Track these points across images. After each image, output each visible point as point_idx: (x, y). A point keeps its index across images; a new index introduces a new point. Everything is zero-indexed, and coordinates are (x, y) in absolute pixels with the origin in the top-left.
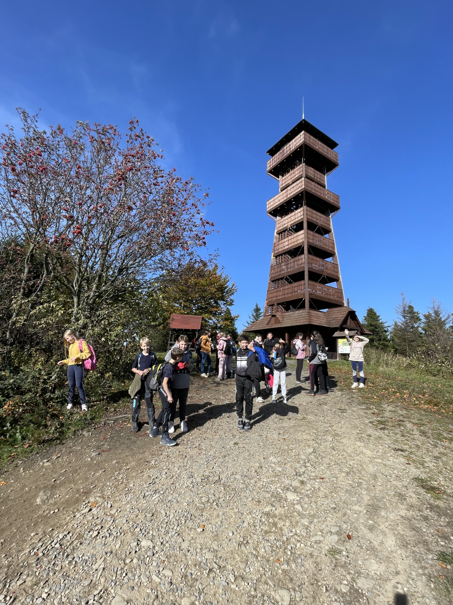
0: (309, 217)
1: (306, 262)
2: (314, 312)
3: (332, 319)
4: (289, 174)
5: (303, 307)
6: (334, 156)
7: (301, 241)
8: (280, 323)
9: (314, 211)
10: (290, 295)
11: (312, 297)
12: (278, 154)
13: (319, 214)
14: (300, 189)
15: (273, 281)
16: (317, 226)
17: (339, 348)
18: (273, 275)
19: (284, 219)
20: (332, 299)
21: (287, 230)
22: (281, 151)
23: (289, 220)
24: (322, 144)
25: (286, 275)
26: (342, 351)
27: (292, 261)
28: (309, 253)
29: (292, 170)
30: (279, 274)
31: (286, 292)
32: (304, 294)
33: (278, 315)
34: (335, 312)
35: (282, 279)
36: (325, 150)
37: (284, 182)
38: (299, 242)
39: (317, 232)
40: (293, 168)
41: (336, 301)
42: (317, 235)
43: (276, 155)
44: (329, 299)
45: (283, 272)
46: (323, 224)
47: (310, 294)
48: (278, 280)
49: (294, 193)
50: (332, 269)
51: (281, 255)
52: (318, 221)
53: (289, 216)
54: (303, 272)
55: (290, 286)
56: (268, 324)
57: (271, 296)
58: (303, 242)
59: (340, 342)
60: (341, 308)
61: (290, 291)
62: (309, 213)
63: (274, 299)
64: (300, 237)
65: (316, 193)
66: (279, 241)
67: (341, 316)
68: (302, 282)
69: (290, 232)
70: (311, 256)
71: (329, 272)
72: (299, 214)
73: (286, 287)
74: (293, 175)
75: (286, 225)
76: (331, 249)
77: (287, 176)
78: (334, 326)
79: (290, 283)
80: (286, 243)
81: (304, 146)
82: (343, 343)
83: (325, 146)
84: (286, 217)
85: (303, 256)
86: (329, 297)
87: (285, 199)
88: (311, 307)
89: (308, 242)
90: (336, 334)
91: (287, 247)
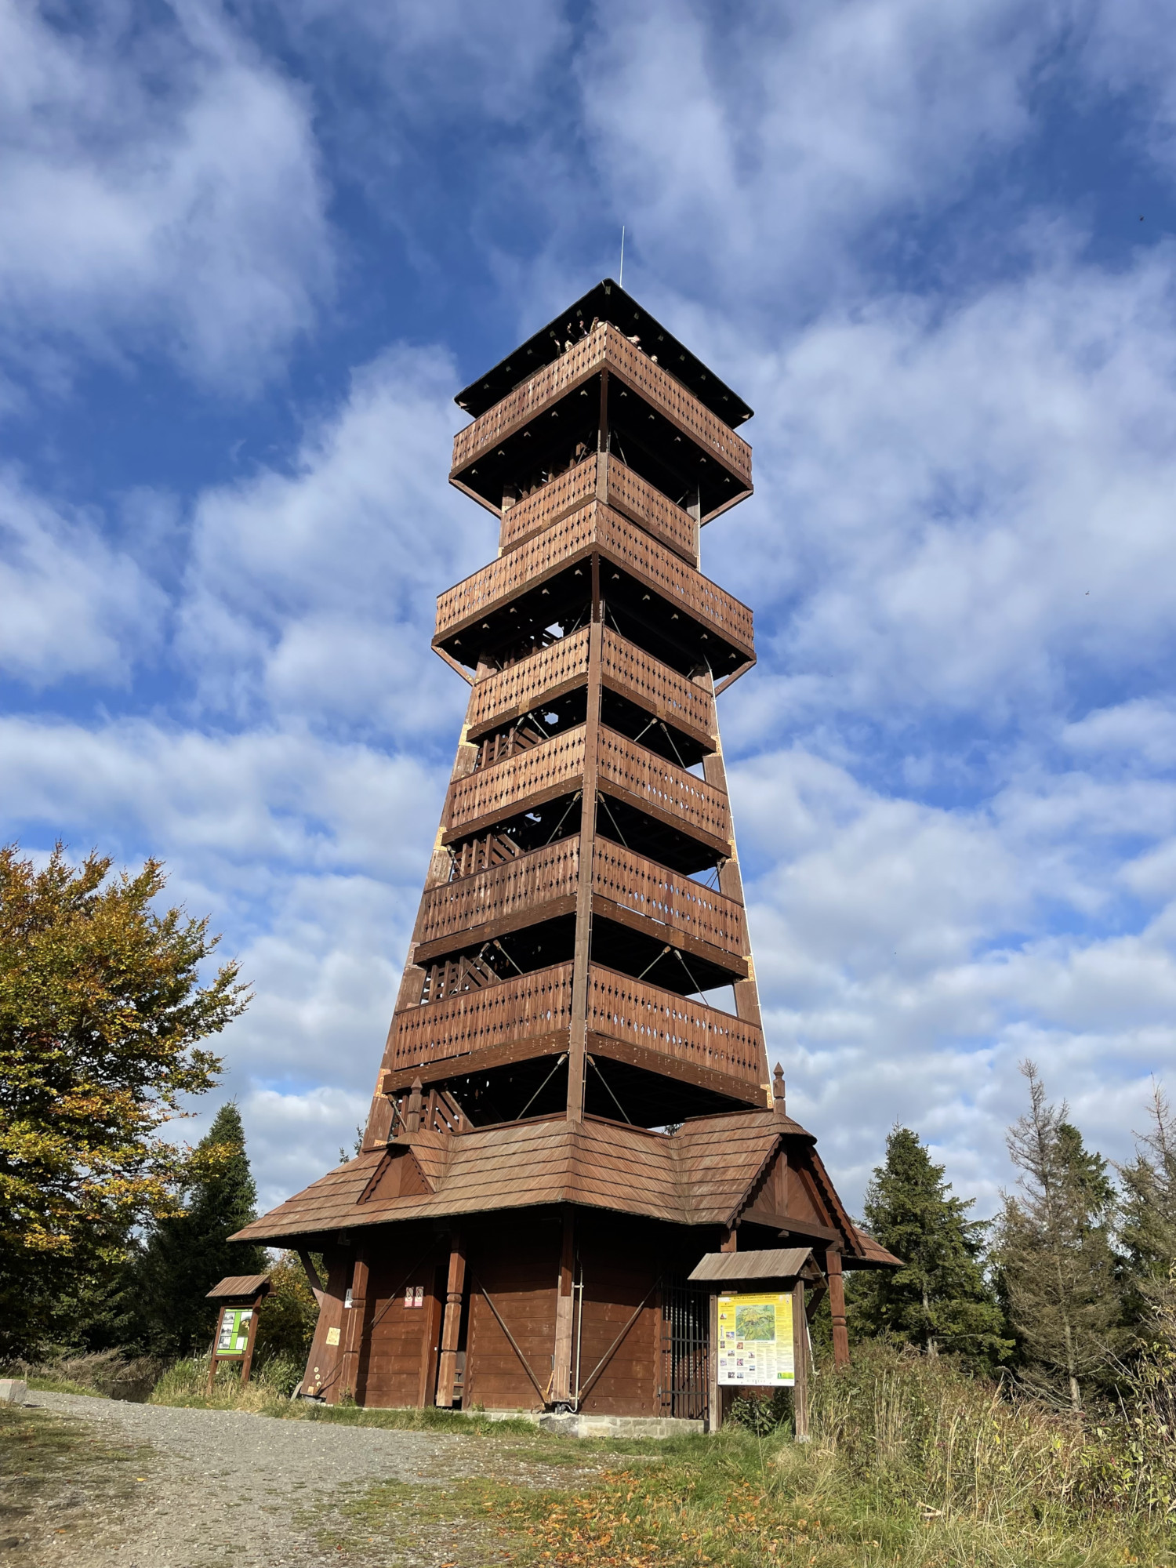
0: (611, 673)
1: (585, 875)
2: (607, 1136)
3: (697, 1176)
4: (543, 492)
5: (553, 1103)
6: (735, 451)
7: (570, 774)
8: (428, 1191)
9: (638, 653)
10: (497, 1038)
11: (604, 1049)
12: (499, 406)
13: (661, 668)
14: (576, 548)
15: (427, 965)
16: (653, 716)
17: (722, 1355)
18: (431, 935)
19: (505, 674)
20: (710, 1071)
21: (513, 723)
22: (513, 396)
23: (527, 680)
24: (685, 394)
25: (489, 933)
26: (736, 1370)
27: (523, 865)
28: (604, 828)
29: (556, 475)
30: (458, 925)
31: (484, 1018)
32: (563, 1036)
33: (423, 1144)
34: (715, 1137)
35: (470, 952)
36: (696, 418)
37: (518, 523)
38: (559, 778)
39: (646, 743)
40: (559, 467)
41: (727, 1079)
42: (646, 755)
43: (491, 412)
44: (692, 1067)
45: (479, 919)
46: (680, 714)
47: (594, 1036)
48: (454, 957)
49: (553, 562)
50: (715, 919)
51: (480, 835)
52: (657, 700)
53: (528, 663)
54: (571, 919)
55: (502, 988)
56: (365, 1197)
57: (406, 1038)
58: (578, 780)
59: (728, 1309)
60: (743, 1119)
61: (499, 1015)
62: (613, 656)
63: (422, 1057)
64: (568, 756)
65: (651, 575)
66: (477, 771)
67: (741, 1159)
68: (561, 971)
69: (528, 732)
70: (612, 849)
71: (697, 932)
72: (571, 658)
73: (486, 995)
74: (558, 497)
75: (512, 703)
76: (710, 828)
77: (534, 498)
78: (704, 1217)
79: (506, 973)
80: (507, 783)
81: (604, 379)
82: (740, 1319)
83: (695, 402)
84: (516, 669)
85: (572, 843)
86: (691, 1055)
87: (515, 585)
88: (597, 1105)
89: (602, 780)
90: (708, 1268)
91: (504, 802)
